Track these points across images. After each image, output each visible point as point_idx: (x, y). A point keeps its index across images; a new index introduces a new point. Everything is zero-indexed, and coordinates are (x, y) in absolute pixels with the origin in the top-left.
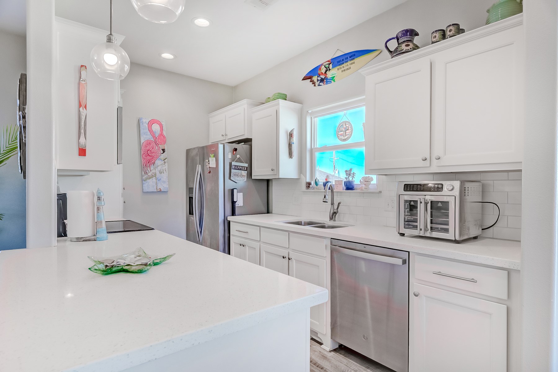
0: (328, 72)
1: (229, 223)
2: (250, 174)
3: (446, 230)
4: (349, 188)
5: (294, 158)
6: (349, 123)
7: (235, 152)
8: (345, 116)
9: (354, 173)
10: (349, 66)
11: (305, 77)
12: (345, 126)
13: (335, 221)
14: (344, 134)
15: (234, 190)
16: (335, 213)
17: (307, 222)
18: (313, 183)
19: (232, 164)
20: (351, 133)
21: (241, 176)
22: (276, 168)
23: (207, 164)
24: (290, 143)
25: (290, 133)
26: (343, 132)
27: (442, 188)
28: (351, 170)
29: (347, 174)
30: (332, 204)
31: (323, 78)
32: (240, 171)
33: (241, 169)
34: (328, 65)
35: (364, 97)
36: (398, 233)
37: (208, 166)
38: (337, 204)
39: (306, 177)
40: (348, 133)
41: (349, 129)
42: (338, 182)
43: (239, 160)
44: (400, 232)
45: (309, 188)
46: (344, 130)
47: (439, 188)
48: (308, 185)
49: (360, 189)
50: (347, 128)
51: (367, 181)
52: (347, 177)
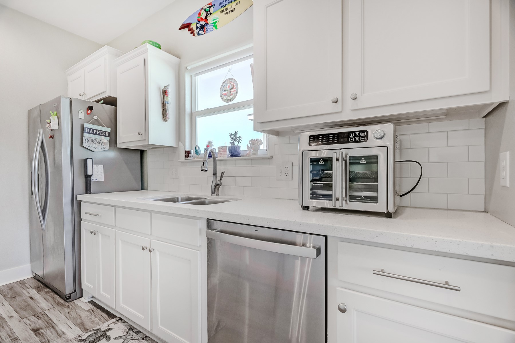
0: (208, 17)
1: (79, 202)
2: (114, 142)
3: (374, 199)
4: (235, 155)
5: (169, 121)
6: (234, 80)
7: (89, 111)
8: (229, 72)
9: (240, 136)
10: (233, 7)
11: (182, 25)
12: (229, 85)
13: (218, 195)
14: (229, 94)
15: (88, 160)
16: (217, 186)
17: (185, 198)
18: (193, 152)
19: (85, 126)
20: (236, 92)
21: (101, 144)
22: (144, 132)
23: (47, 126)
24: (163, 102)
25: (163, 90)
26: (226, 92)
27: (366, 136)
28: (236, 133)
29: (232, 138)
30: (215, 174)
31: (203, 25)
32: (97, 137)
33: (99, 133)
34: (209, 8)
35: (251, 45)
36: (302, 207)
37: (49, 128)
38: (220, 175)
39: (184, 145)
40: (233, 92)
41: (235, 87)
42: (222, 149)
43: (97, 122)
44: (304, 205)
45: (188, 158)
46: (228, 89)
47: (362, 137)
48: (188, 154)
49: (247, 155)
50: (232, 87)
51: (255, 144)
52: (232, 141)
